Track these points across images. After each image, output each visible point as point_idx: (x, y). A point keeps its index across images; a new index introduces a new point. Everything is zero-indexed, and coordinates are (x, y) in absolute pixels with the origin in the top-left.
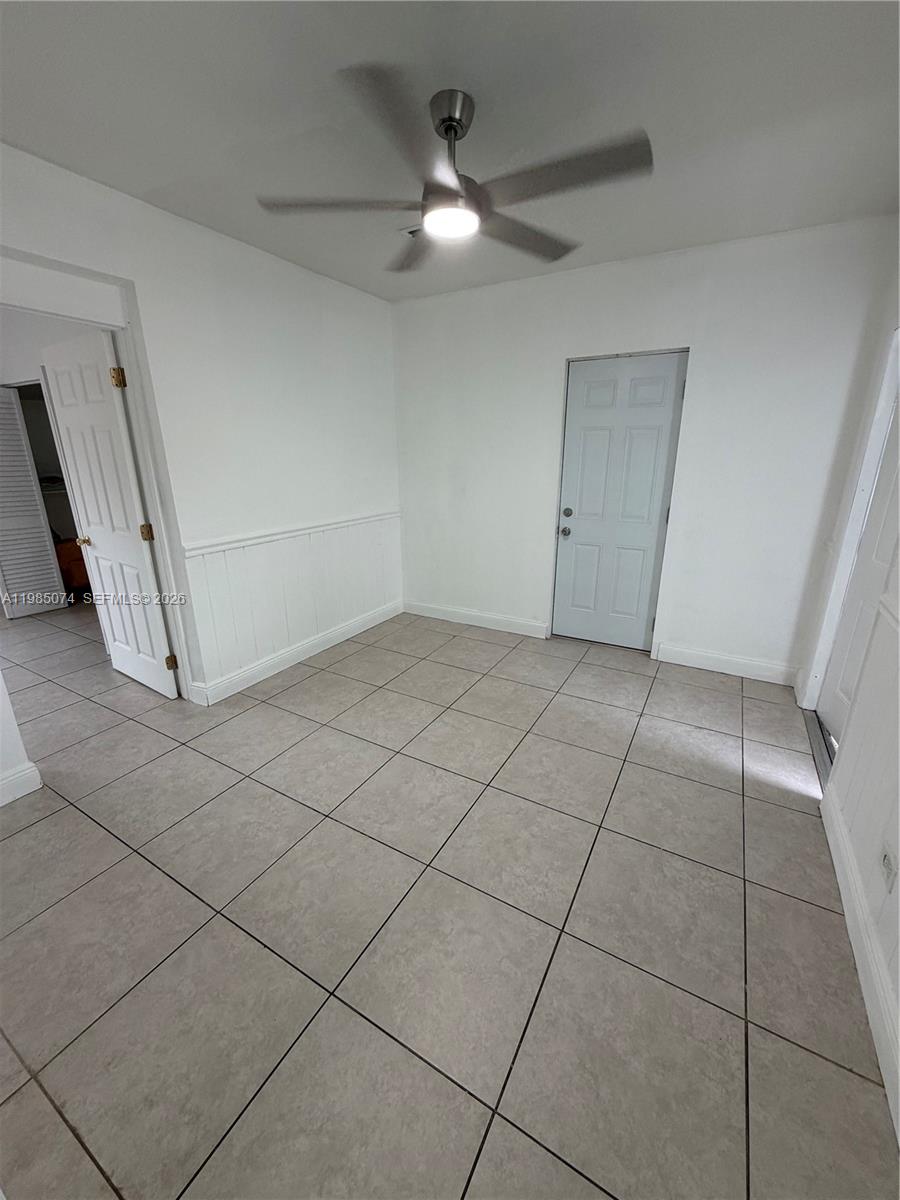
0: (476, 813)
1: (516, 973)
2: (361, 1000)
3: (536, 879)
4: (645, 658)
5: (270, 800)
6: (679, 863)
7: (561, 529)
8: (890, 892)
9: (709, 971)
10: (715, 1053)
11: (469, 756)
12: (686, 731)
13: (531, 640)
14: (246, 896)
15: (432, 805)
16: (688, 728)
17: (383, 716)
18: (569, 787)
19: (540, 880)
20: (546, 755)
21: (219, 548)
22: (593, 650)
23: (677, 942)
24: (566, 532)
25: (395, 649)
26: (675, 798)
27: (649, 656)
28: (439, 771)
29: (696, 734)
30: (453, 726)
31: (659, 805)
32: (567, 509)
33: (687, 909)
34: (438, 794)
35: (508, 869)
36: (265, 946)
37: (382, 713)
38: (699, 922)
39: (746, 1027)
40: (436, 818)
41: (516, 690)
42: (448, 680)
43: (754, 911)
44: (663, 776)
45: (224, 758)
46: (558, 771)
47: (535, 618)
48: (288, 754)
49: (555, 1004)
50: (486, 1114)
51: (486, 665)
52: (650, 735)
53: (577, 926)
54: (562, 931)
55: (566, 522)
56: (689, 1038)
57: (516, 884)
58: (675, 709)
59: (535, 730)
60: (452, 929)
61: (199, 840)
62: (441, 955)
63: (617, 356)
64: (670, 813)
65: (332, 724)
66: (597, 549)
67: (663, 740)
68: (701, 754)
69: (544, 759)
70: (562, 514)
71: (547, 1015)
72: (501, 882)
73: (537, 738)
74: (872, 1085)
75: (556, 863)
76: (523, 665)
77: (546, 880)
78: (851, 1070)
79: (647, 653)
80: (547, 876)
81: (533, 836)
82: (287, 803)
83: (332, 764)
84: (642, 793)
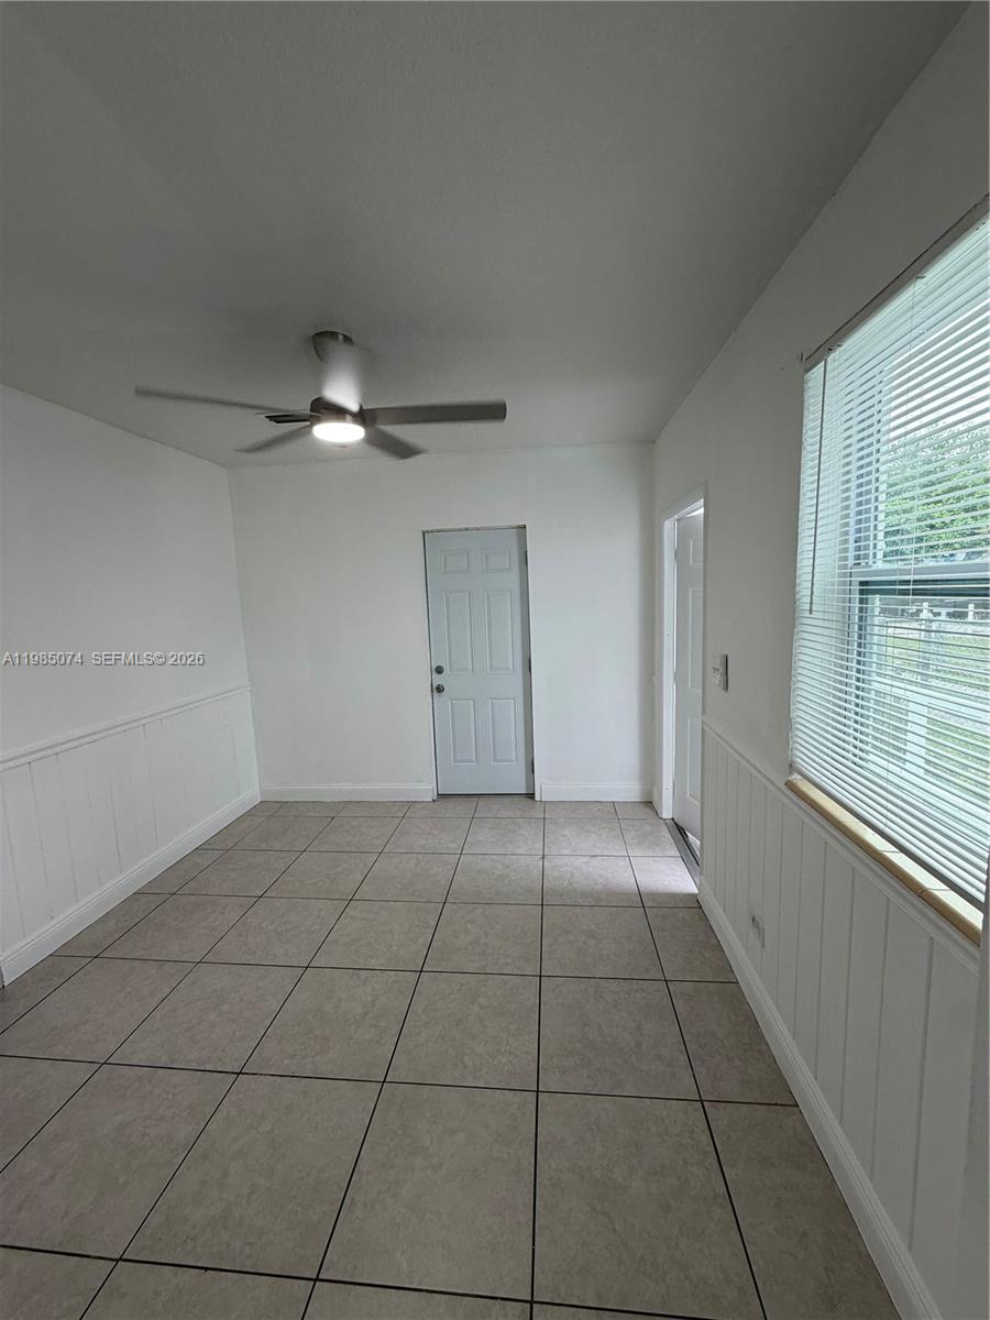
0: (417, 1007)
1: (509, 1154)
2: (355, 1267)
3: (499, 1051)
4: (532, 801)
5: (150, 1082)
6: (614, 985)
7: (434, 686)
8: (763, 946)
9: (664, 1072)
10: (689, 1141)
11: (391, 946)
12: (585, 863)
13: (418, 806)
14: (154, 1220)
15: (367, 1013)
16: (586, 859)
17: (275, 930)
18: (501, 947)
19: (503, 1050)
20: (470, 922)
21: (22, 760)
22: (482, 802)
23: (634, 1057)
24: (440, 689)
25: (264, 846)
26: (593, 927)
27: (533, 798)
28: (362, 973)
29: (595, 862)
30: (363, 919)
31: (584, 938)
32: (438, 667)
33: (633, 1025)
34: (369, 999)
35: (469, 1052)
36: (206, 1269)
37: (273, 927)
38: (644, 1032)
39: (703, 1106)
40: (376, 1026)
41: (419, 862)
42: (340, 869)
43: (679, 1004)
44: (578, 910)
45: (57, 1051)
46: (486, 934)
47: (418, 781)
48: (158, 1014)
49: (553, 1166)
50: (523, 1311)
51: (377, 842)
52: (556, 874)
53: (550, 1081)
54: (538, 1091)
55: (439, 679)
56: (667, 1138)
57: (481, 1064)
58: (570, 843)
59: (450, 899)
60: (432, 1139)
61: (53, 1177)
62: (429, 1172)
63: (467, 529)
64: (592, 942)
65: (209, 958)
66: (472, 703)
67: (569, 876)
68: (601, 880)
69: (469, 925)
70: (434, 672)
71: (549, 1180)
72: (466, 1067)
73: (455, 907)
74: (791, 1108)
75: (512, 1027)
76: (417, 834)
77: (508, 1048)
78: (776, 1104)
79: (531, 796)
80: (508, 1043)
81: (482, 1008)
82: (177, 1077)
83: (226, 1007)
84: (566, 931)
